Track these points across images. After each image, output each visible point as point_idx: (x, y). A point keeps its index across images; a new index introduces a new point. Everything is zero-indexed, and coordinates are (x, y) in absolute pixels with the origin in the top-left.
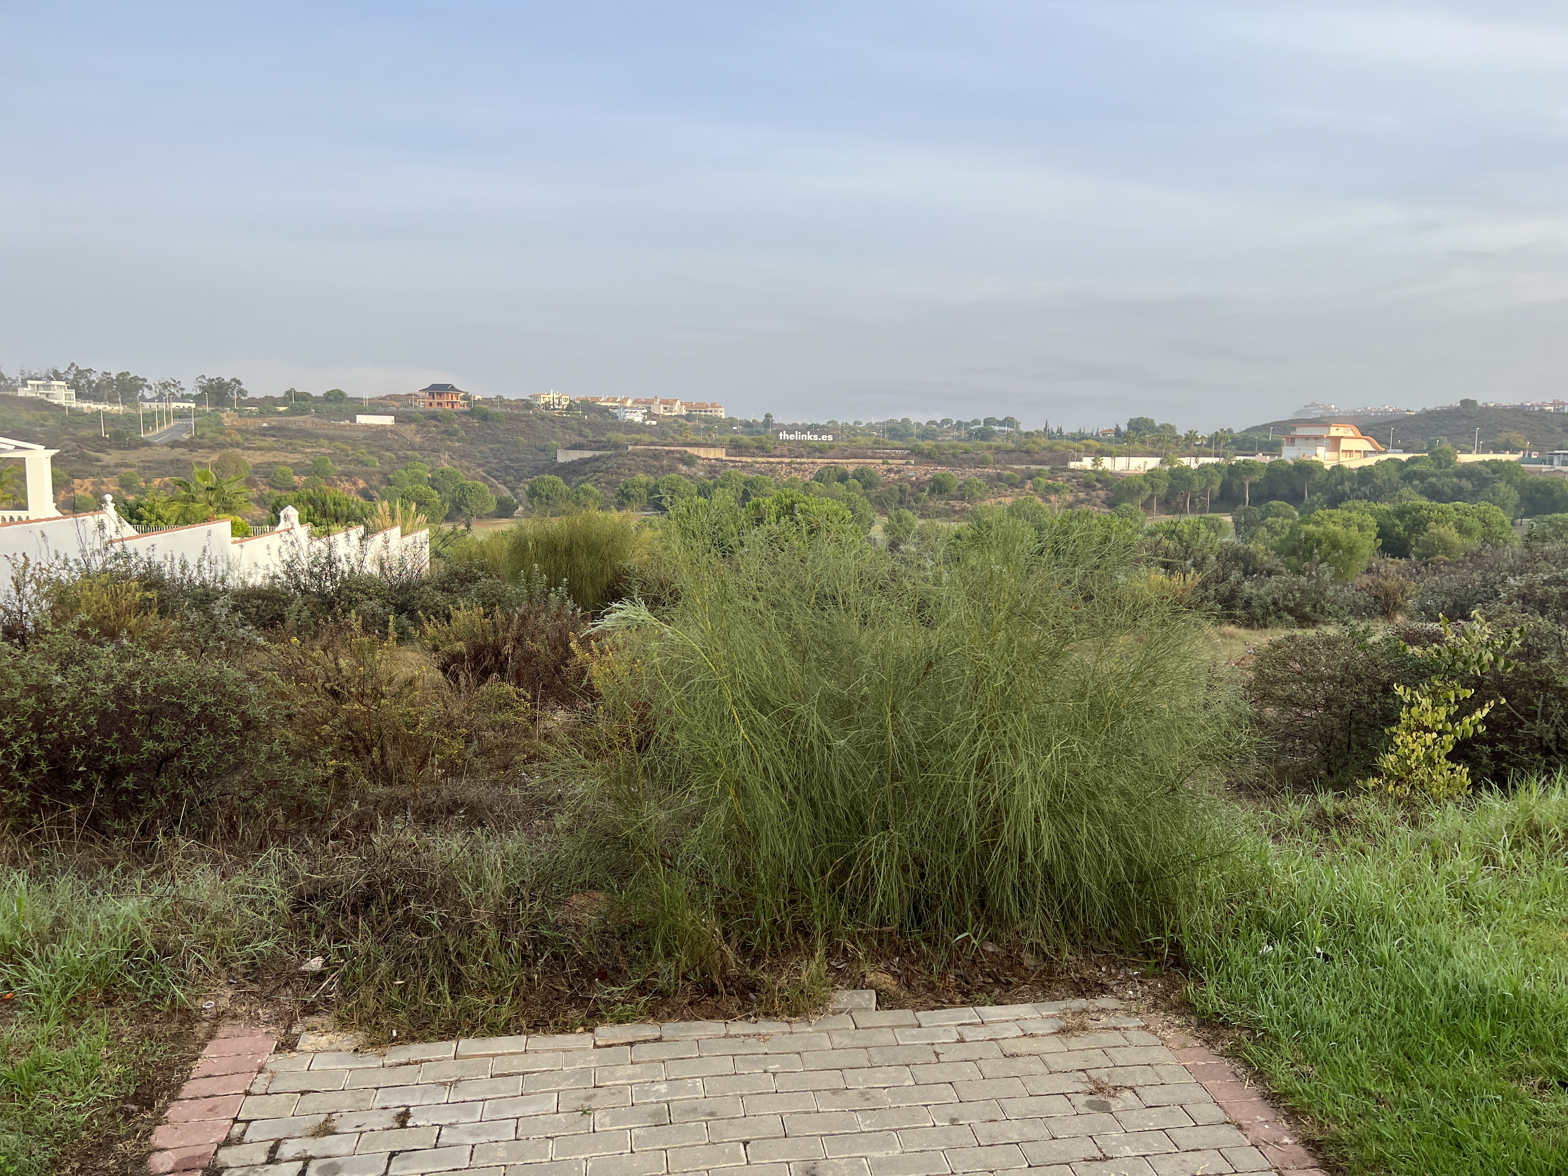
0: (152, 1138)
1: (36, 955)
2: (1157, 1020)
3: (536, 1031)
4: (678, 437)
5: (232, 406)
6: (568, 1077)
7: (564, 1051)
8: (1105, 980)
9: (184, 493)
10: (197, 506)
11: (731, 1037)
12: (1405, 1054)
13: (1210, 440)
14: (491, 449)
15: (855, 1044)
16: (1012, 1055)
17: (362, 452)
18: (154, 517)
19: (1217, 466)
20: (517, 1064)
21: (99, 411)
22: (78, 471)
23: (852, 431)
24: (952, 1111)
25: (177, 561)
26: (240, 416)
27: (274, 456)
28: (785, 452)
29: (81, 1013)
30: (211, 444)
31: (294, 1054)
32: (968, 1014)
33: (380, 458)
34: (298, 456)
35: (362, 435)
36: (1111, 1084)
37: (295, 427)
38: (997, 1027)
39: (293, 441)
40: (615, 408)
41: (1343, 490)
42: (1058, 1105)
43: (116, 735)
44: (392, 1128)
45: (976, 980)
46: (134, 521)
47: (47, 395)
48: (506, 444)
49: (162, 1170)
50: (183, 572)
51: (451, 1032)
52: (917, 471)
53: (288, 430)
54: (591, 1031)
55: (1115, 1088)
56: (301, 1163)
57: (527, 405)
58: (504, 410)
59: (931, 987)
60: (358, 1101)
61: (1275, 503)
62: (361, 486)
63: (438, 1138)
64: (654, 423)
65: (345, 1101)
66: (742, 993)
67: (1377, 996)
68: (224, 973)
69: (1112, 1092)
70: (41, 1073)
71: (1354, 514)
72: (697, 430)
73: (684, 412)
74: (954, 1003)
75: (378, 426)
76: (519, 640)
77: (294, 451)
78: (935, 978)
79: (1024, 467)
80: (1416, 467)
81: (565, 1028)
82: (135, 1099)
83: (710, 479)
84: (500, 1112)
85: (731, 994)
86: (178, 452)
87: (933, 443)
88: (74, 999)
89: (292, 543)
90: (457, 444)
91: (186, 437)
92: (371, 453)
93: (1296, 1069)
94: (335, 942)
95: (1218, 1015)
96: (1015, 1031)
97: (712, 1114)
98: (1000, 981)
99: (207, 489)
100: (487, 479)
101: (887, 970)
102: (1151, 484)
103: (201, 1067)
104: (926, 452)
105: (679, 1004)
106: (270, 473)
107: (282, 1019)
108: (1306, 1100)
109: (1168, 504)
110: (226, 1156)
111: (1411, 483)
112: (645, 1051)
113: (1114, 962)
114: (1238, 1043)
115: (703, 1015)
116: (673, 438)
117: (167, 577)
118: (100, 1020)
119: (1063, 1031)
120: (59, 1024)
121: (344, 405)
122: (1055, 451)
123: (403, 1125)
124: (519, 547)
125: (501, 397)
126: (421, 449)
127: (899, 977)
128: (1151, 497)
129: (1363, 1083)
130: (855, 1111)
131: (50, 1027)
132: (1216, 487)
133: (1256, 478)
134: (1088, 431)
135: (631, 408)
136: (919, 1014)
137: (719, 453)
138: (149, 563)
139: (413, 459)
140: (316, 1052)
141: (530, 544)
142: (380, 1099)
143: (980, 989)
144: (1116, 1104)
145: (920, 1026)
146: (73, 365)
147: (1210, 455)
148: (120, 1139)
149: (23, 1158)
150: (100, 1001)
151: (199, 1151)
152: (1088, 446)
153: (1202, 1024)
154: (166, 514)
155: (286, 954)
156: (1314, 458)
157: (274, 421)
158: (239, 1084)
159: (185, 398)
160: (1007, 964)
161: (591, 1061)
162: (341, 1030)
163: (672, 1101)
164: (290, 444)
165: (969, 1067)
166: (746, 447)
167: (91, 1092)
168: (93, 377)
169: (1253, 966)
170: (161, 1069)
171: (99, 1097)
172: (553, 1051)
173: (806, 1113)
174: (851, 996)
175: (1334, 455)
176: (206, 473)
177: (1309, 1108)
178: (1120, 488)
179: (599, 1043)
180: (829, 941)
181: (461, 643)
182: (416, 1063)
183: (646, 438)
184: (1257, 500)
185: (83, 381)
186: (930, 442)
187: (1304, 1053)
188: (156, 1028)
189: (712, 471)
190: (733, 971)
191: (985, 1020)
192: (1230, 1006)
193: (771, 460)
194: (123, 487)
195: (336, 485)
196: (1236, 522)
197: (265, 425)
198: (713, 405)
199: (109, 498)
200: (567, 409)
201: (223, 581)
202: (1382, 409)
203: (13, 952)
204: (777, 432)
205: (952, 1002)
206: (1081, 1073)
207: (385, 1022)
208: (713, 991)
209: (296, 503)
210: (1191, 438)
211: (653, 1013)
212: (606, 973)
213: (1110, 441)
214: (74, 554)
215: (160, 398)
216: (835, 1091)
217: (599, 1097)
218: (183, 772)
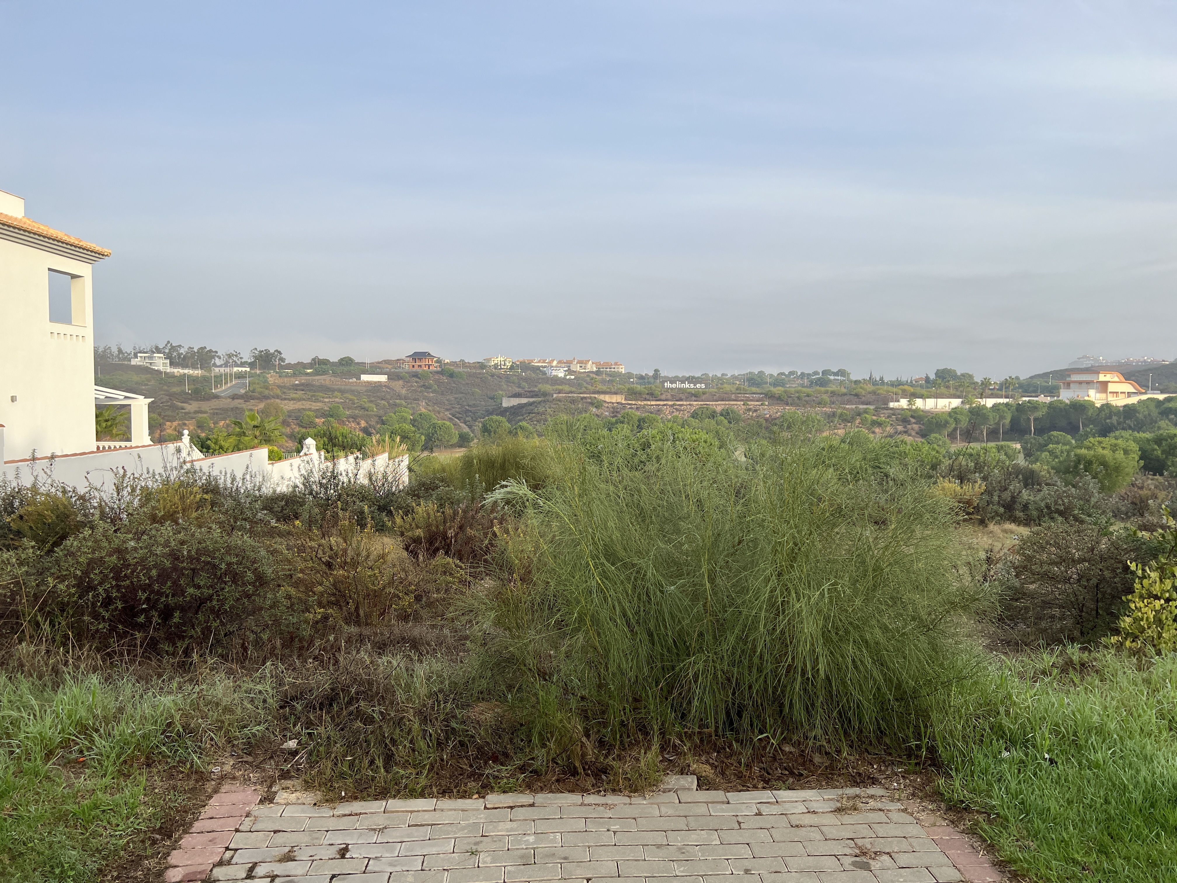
0: (169, 858)
1: (102, 731)
2: (914, 805)
3: (444, 796)
4: (590, 387)
5: (274, 370)
6: (463, 828)
7: (463, 810)
8: (876, 775)
9: (238, 430)
10: (246, 438)
11: (585, 805)
12: (1109, 835)
13: (1001, 385)
14: (456, 398)
15: (677, 813)
16: (797, 826)
17: (364, 401)
18: (217, 448)
19: (1007, 405)
20: (427, 818)
21: (185, 374)
22: (169, 416)
23: (721, 380)
24: (747, 864)
25: (228, 475)
26: (280, 376)
27: (303, 405)
28: (669, 397)
29: (129, 772)
30: (259, 396)
31: (272, 805)
32: (767, 795)
33: (377, 405)
34: (319, 404)
35: (364, 389)
36: (873, 850)
37: (317, 384)
38: (787, 805)
39: (317, 394)
40: (545, 367)
41: (1111, 423)
42: (830, 863)
43: (169, 584)
44: (335, 858)
45: (775, 772)
46: (204, 450)
47: (151, 363)
48: (466, 394)
49: (174, 880)
50: (232, 483)
51: (383, 794)
52: (769, 410)
53: (313, 386)
54: (484, 797)
55: (875, 853)
56: (269, 879)
57: (482, 366)
58: (466, 370)
59: (740, 776)
60: (313, 839)
61: (1055, 433)
62: (363, 426)
63: (366, 867)
64: (573, 377)
65: (303, 839)
66: (597, 775)
67: (1090, 790)
68: (229, 749)
69: (873, 856)
70: (98, 811)
71: (1120, 441)
72: (603, 382)
73: (595, 369)
74: (757, 788)
75: (376, 382)
76: (461, 528)
77: (317, 401)
78: (743, 768)
79: (854, 407)
80: (1171, 405)
81: (465, 795)
82: (160, 831)
83: (613, 417)
84: (412, 851)
85: (588, 775)
86: (237, 403)
87: (783, 389)
88: (125, 762)
89: (308, 462)
90: (431, 395)
91: (243, 391)
92: (371, 402)
93: (1019, 843)
94: (307, 728)
95: (962, 802)
96: (802, 808)
97: (565, 858)
98: (794, 773)
99: (254, 427)
100: (453, 420)
101: (707, 762)
102: (955, 419)
103: (207, 811)
104: (777, 395)
105: (550, 780)
106: (300, 417)
107: (266, 781)
108: (1026, 866)
109: (969, 435)
110: (219, 873)
111: (1167, 417)
112: (520, 813)
113: (884, 762)
114: (976, 823)
115: (566, 790)
116: (586, 388)
117: (221, 486)
118: (141, 777)
119: (839, 810)
120: (113, 778)
121: (352, 368)
122: (878, 394)
123: (343, 857)
124: (468, 463)
125: (463, 360)
126: (406, 398)
127: (716, 767)
128: (955, 429)
129: (1073, 854)
130: (673, 861)
131: (107, 780)
132: (1007, 421)
133: (1039, 414)
134: (904, 379)
135: (556, 367)
136: (728, 794)
137: (619, 398)
138: (209, 476)
139: (400, 405)
140: (287, 804)
141: (475, 461)
142: (330, 838)
143: (779, 779)
144: (875, 865)
145: (728, 803)
146: (168, 342)
147: (1001, 397)
148: (147, 858)
149: (80, 867)
150: (143, 764)
151: (200, 868)
152: (904, 391)
153: (949, 809)
154: (226, 445)
155: (272, 736)
156: (1086, 398)
157: (304, 379)
158: (233, 823)
159: (242, 365)
160: (800, 760)
161: (481, 818)
162: (306, 790)
163: (538, 848)
164: (314, 396)
165: (763, 835)
166: (640, 394)
167: (130, 825)
168: (182, 351)
169: (993, 766)
170: (179, 811)
171: (135, 829)
172: (455, 810)
173: (636, 860)
174: (678, 779)
175: (1103, 396)
176: (254, 415)
177: (1028, 871)
178: (930, 422)
179: (488, 806)
180: (663, 737)
181: (420, 530)
182: (356, 814)
183: (567, 388)
184: (1040, 431)
185: (175, 354)
186: (780, 388)
187: (1028, 831)
188: (179, 783)
189: (615, 412)
190: (590, 757)
191: (779, 800)
192: (971, 796)
193: (658, 403)
194: (199, 427)
195: (345, 424)
196: (1024, 448)
197: (297, 382)
198: (616, 364)
199: (186, 432)
200: (510, 369)
201: (259, 490)
202: (1142, 360)
203: (87, 729)
204: (663, 382)
205: (755, 787)
206: (850, 841)
207: (337, 785)
208: (574, 773)
209: (315, 437)
210: (986, 383)
211: (529, 787)
212: (497, 757)
213: (921, 386)
214: (159, 470)
215: (226, 365)
216: (659, 846)
217: (484, 843)
218: (212, 610)
